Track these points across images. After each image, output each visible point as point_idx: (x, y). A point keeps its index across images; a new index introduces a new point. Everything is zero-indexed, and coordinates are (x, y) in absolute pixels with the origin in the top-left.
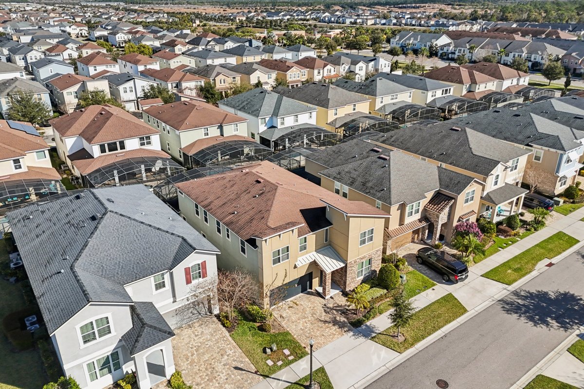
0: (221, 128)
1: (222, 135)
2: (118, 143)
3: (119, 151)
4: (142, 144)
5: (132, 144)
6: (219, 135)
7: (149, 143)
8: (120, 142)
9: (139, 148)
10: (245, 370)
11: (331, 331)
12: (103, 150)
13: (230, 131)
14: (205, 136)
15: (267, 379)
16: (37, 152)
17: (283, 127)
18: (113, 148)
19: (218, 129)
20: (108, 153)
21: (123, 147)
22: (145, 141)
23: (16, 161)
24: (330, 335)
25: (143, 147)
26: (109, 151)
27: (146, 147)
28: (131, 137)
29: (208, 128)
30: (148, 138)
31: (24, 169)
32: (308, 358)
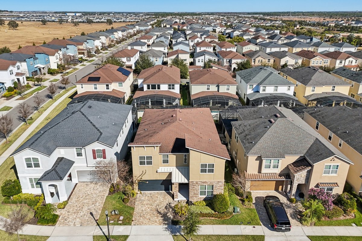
0: (218, 86)
1: (218, 91)
2: (157, 85)
3: (157, 90)
4: (169, 88)
5: (164, 87)
6: (217, 91)
7: (173, 88)
8: (158, 85)
9: (167, 90)
10: (93, 216)
11: (156, 219)
12: (148, 88)
13: (223, 89)
14: (207, 90)
15: (98, 226)
16: (119, 83)
18: (154, 87)
19: (216, 87)
20: (151, 90)
21: (159, 88)
22: (171, 87)
23: (107, 85)
24: (153, 221)
25: (170, 90)
26: (152, 89)
27: (171, 90)
28: (164, 83)
29: (210, 86)
30: (173, 85)
31: (110, 90)
32: (129, 227)
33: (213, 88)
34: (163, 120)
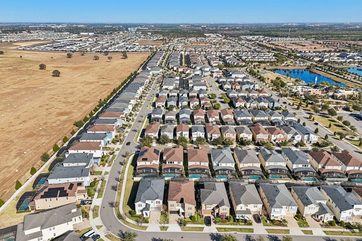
0: (200, 163)
1: (200, 165)
3: (172, 164)
5: (176, 163)
8: (173, 161)
10: (158, 221)
12: (169, 163)
13: (203, 164)
14: (195, 164)
15: (160, 224)
16: (155, 161)
17: (221, 166)
18: (171, 162)
20: (170, 164)
21: (173, 163)
23: (151, 162)
24: (175, 223)
27: (179, 164)
28: (176, 161)
30: (180, 162)
32: (168, 224)
33: (198, 163)
34: (177, 189)
